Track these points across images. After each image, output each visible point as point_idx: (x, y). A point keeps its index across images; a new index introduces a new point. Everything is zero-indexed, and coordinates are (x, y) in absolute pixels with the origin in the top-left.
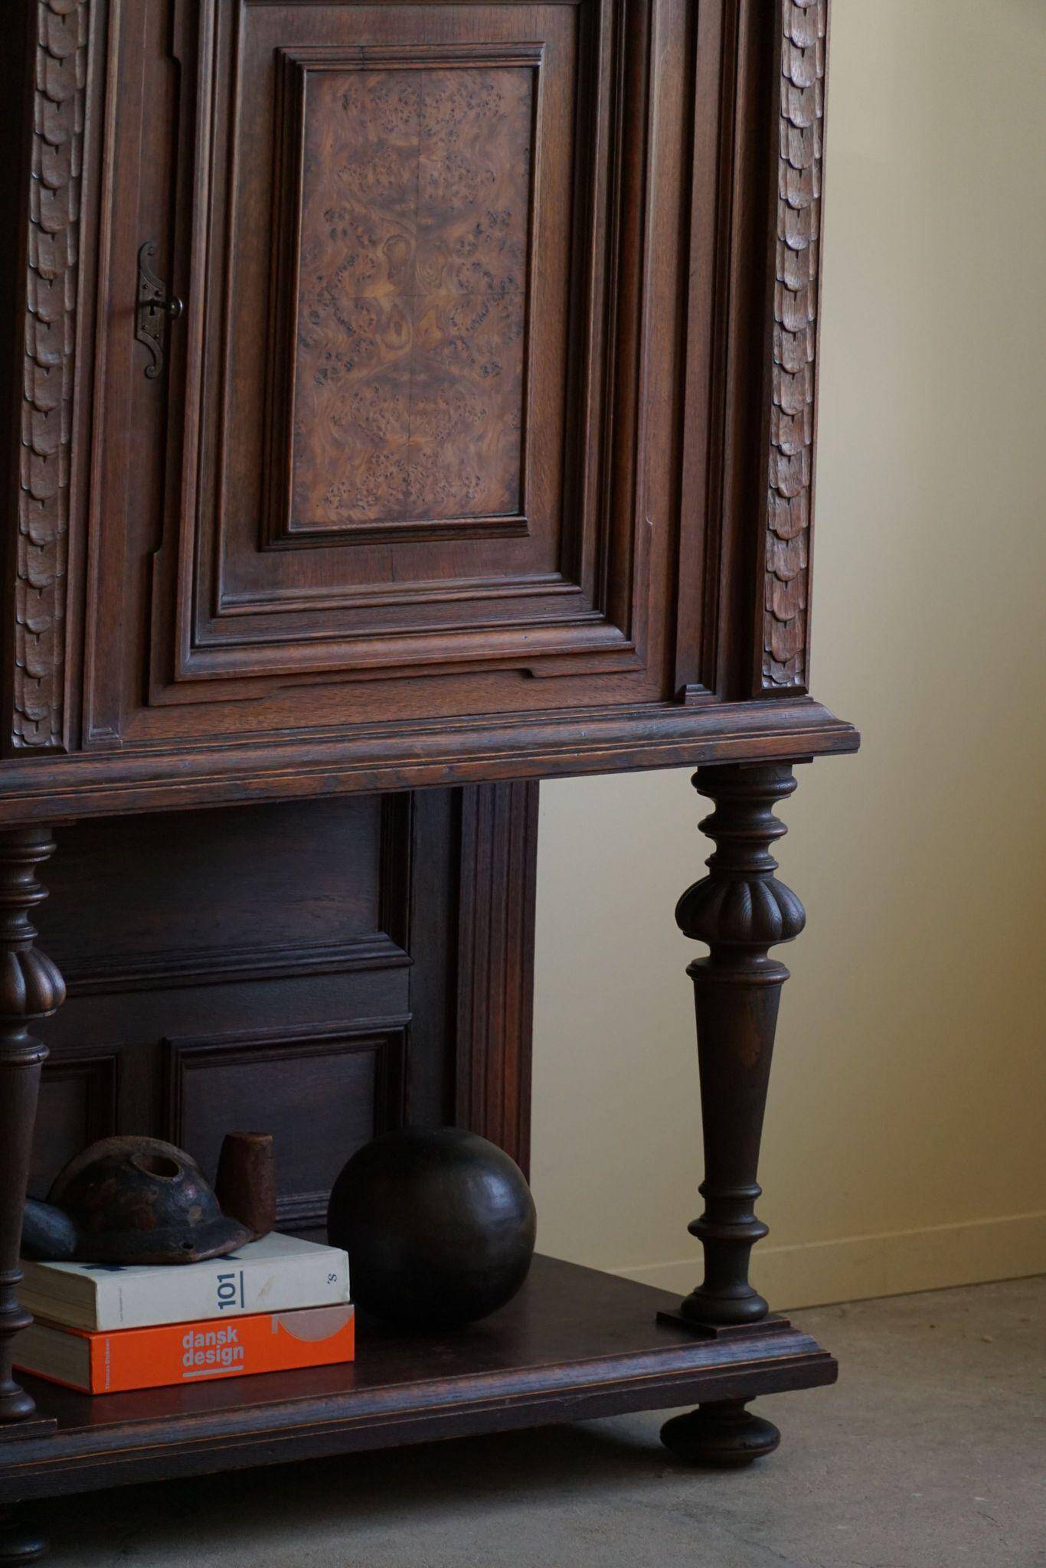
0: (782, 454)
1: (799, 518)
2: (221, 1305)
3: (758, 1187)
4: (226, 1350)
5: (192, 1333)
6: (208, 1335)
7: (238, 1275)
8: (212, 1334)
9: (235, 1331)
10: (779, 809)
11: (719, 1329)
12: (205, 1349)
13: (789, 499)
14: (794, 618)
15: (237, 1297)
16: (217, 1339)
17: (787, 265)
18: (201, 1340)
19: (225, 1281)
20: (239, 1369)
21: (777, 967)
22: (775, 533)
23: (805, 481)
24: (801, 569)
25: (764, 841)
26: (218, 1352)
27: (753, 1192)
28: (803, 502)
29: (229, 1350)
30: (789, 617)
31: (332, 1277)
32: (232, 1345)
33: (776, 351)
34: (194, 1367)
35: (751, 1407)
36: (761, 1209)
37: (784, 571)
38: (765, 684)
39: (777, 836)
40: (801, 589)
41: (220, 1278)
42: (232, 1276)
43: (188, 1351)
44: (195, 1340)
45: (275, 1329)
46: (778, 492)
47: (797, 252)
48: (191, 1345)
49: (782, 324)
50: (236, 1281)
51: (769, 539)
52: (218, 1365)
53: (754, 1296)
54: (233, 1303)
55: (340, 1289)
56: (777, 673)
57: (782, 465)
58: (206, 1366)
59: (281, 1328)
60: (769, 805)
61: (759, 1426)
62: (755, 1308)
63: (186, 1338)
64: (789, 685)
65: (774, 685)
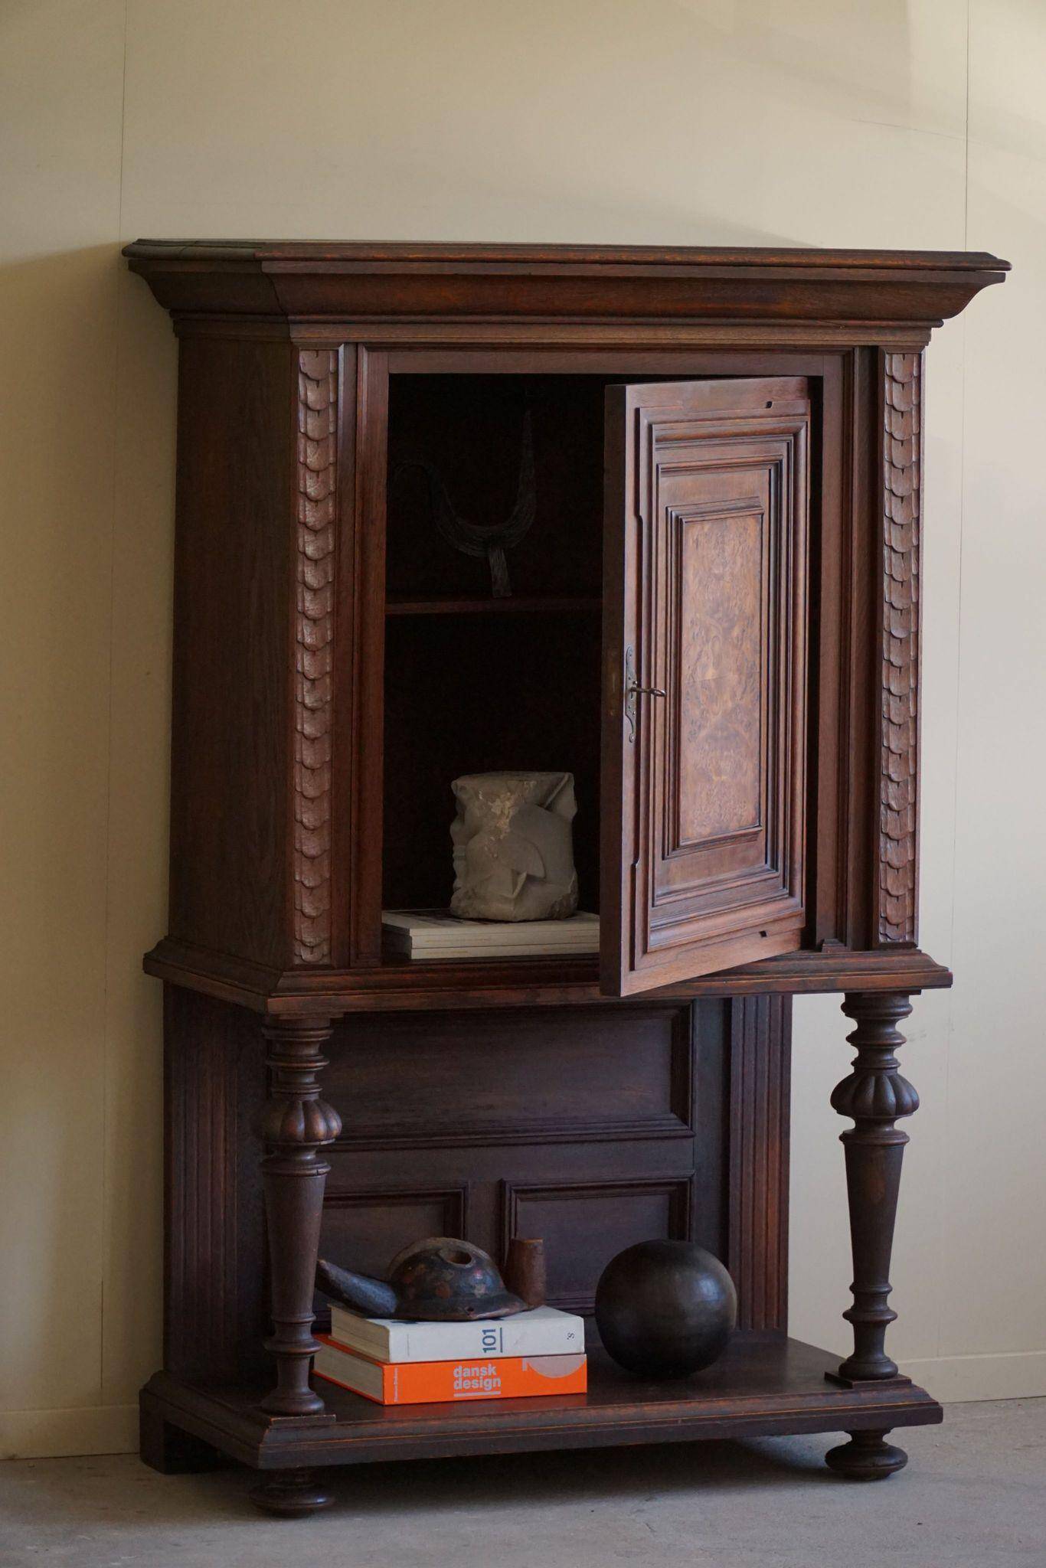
0: (892, 781)
1: (906, 825)
2: (485, 1350)
3: (889, 1286)
4: (487, 1380)
5: (460, 1368)
6: (473, 1369)
7: (498, 1331)
8: (477, 1369)
9: (494, 1368)
10: (901, 1026)
11: (854, 1383)
12: (471, 1379)
13: (898, 812)
14: (905, 894)
15: (497, 1345)
16: (480, 1372)
17: (892, 649)
18: (467, 1372)
19: (488, 1334)
20: (497, 1394)
21: (903, 1135)
22: (887, 835)
23: (910, 799)
24: (909, 861)
25: (889, 1048)
26: (481, 1381)
27: (887, 1289)
28: (910, 813)
29: (490, 1380)
30: (901, 893)
31: (571, 1335)
32: (493, 1377)
33: (885, 708)
34: (463, 1390)
35: (886, 1438)
36: (892, 1301)
37: (895, 862)
38: (882, 939)
39: (899, 1044)
40: (909, 874)
41: (485, 1332)
42: (494, 1331)
43: (457, 1379)
44: (463, 1372)
45: (525, 1368)
46: (889, 806)
47: (901, 640)
48: (460, 1375)
49: (889, 690)
50: (497, 1335)
51: (882, 838)
52: (482, 1390)
53: (889, 1362)
54: (494, 1349)
55: (578, 1343)
56: (892, 932)
57: (892, 788)
58: (471, 1390)
59: (529, 1367)
60: (893, 1023)
61: (892, 1451)
62: (888, 1370)
63: (456, 1370)
64: (901, 941)
65: (888, 940)
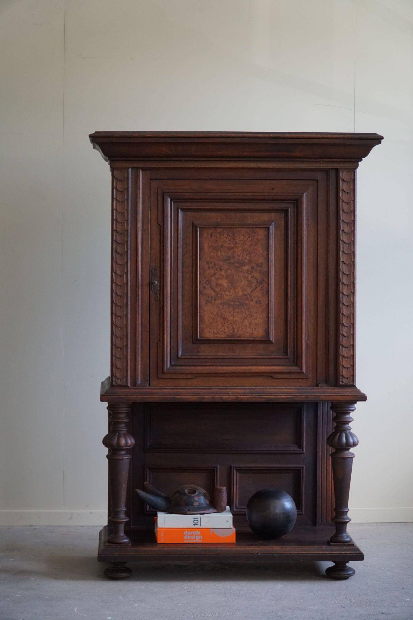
0: (344, 326)
1: (350, 342)
2: (194, 525)
4: (197, 536)
5: (187, 531)
6: (192, 532)
7: (199, 518)
8: (193, 532)
9: (200, 532)
10: (352, 415)
11: (331, 544)
12: (190, 535)
13: (347, 337)
14: (350, 367)
15: (199, 523)
16: (194, 533)
17: (344, 278)
18: (189, 533)
19: (195, 519)
20: (201, 541)
21: (353, 454)
22: (342, 345)
23: (352, 332)
24: (352, 355)
25: (348, 423)
26: (195, 536)
27: (347, 510)
28: (352, 338)
29: (198, 536)
30: (348, 367)
31: (227, 521)
32: (199, 535)
33: (341, 300)
34: (188, 539)
35: (347, 564)
36: (349, 515)
37: (346, 355)
38: (341, 383)
39: (351, 421)
40: (352, 360)
41: (194, 518)
42: (198, 518)
43: (186, 535)
44: (188, 533)
45: (211, 533)
46: (343, 335)
47: (348, 275)
48: (186, 534)
49: (343, 293)
50: (199, 520)
51: (341, 347)
52: (195, 540)
53: (348, 537)
54: (198, 525)
55: (230, 524)
56: (344, 380)
57: (345, 329)
58: (190, 539)
59: (213, 532)
60: (349, 413)
61: (350, 569)
62: (348, 539)
63: (185, 532)
64: (348, 384)
65: (344, 383)
